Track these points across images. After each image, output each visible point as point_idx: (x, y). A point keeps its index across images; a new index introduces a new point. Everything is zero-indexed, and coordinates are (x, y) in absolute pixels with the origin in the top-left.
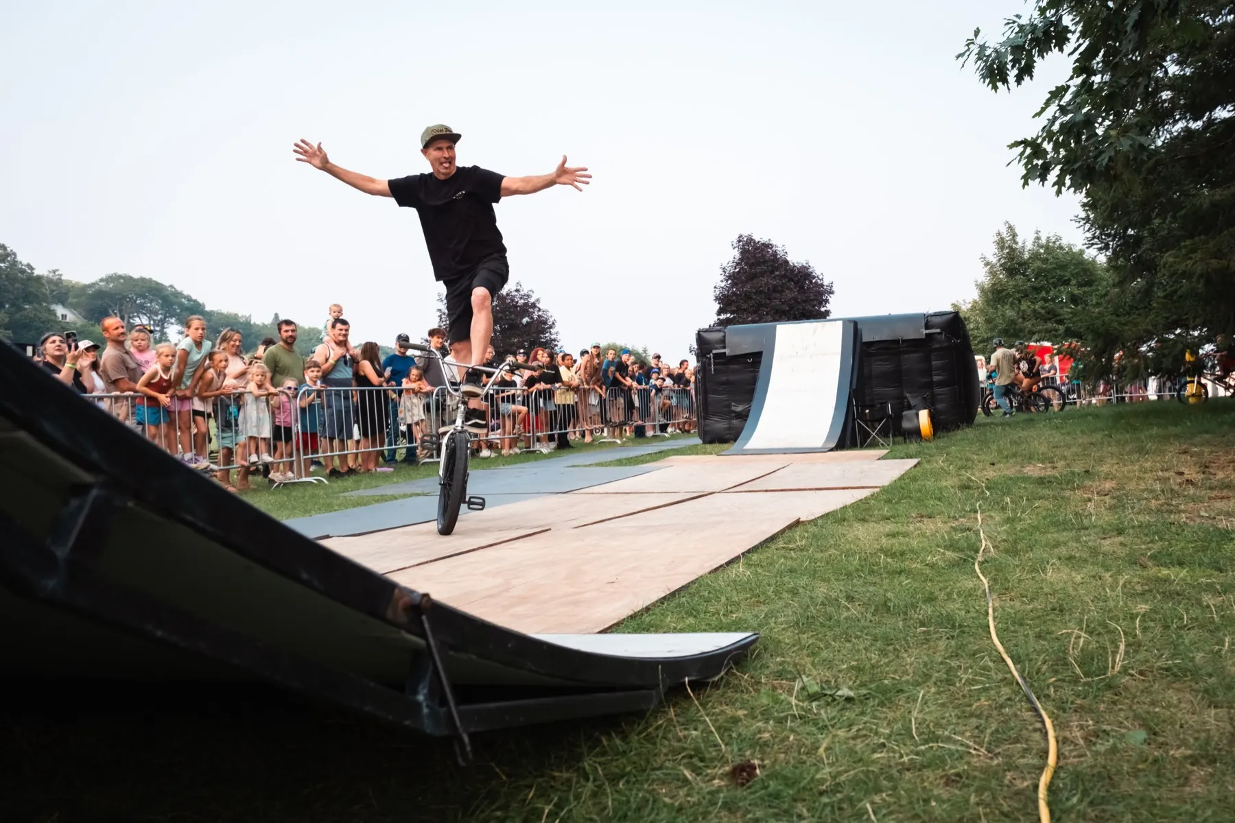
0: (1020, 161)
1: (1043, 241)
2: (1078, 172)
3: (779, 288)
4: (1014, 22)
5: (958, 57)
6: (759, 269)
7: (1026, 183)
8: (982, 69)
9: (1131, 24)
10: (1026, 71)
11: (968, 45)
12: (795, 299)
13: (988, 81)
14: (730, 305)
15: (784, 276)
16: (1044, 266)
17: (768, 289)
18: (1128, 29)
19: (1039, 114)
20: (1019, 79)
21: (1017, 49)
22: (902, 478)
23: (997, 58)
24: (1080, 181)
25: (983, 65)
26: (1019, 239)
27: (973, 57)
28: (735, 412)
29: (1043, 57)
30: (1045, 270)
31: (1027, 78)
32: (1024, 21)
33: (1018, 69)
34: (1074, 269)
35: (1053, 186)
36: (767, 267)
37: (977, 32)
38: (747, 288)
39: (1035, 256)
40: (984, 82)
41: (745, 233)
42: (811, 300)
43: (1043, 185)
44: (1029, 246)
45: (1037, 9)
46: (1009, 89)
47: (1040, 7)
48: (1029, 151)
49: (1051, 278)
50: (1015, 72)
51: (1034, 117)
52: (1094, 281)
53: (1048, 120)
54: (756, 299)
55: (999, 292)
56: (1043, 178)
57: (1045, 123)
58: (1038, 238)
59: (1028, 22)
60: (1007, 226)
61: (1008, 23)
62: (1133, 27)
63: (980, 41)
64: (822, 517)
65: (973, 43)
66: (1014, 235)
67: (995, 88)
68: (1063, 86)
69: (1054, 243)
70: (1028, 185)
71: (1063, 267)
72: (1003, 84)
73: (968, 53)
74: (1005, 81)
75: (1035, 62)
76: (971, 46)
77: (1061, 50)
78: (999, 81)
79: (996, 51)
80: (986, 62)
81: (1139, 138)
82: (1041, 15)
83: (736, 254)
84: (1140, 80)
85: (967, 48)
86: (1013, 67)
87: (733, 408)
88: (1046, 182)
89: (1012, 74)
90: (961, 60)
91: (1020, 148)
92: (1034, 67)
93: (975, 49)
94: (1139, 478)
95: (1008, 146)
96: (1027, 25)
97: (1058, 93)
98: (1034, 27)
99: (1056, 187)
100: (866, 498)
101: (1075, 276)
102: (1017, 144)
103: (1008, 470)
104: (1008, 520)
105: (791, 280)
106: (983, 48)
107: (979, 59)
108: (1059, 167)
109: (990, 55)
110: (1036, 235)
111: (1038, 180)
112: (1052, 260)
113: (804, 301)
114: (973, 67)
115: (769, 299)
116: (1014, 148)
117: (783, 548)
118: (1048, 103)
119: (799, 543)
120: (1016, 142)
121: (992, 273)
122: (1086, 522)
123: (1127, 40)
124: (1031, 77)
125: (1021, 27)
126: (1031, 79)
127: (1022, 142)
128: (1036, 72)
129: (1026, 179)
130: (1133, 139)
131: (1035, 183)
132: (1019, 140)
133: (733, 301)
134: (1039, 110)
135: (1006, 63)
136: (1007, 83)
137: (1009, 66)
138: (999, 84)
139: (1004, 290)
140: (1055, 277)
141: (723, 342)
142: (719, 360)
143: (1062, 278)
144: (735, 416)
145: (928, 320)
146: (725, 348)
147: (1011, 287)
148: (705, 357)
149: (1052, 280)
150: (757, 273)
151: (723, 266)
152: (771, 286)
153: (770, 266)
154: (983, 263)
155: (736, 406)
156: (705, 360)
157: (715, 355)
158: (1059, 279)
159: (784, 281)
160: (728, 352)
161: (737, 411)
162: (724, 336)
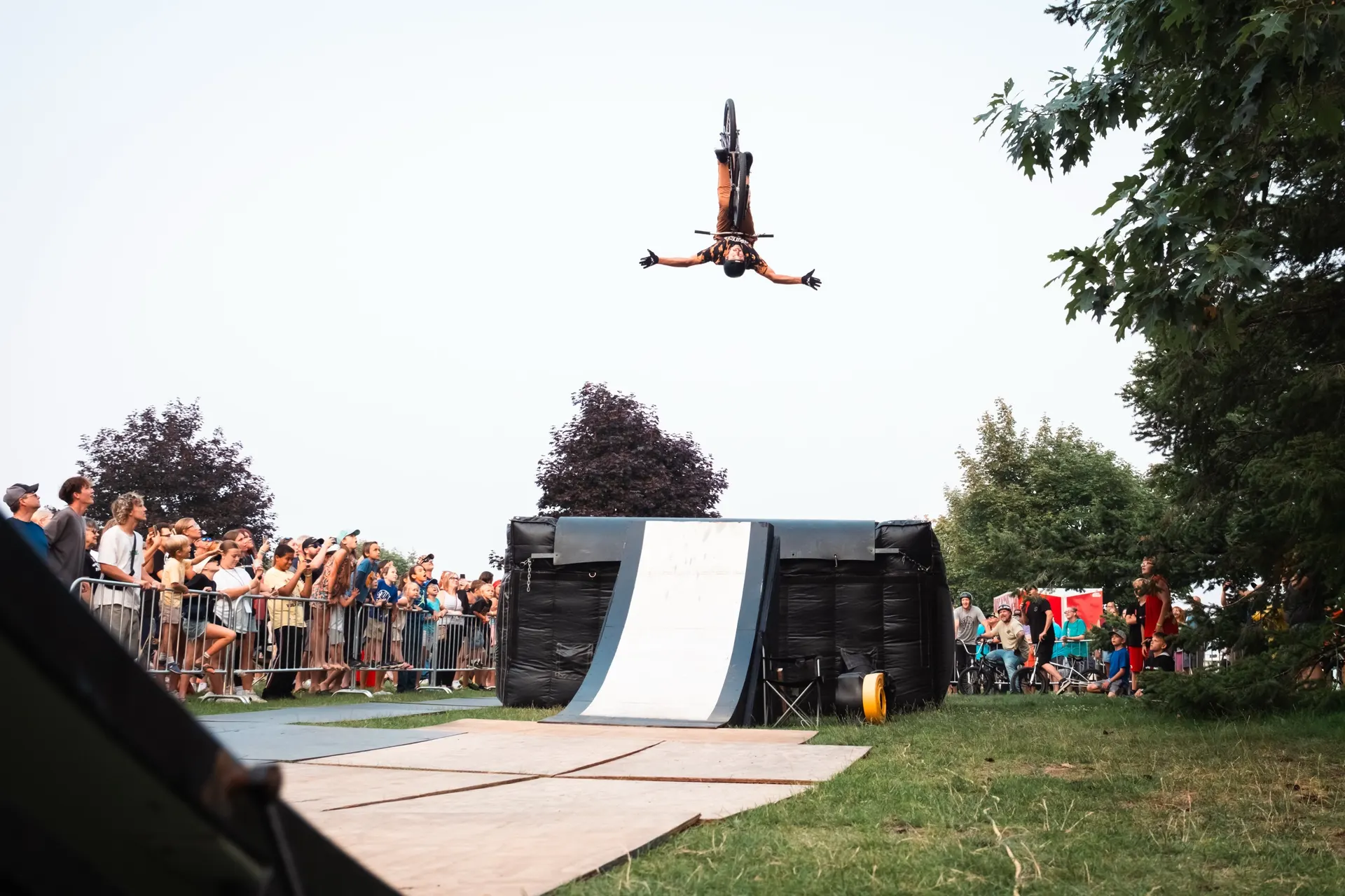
0: (1065, 280)
1: (1054, 434)
2: (1154, 305)
3: (642, 473)
4: (1064, 77)
5: (978, 119)
6: (611, 440)
7: (1072, 316)
8: (1013, 142)
9: (1250, 89)
10: (1079, 152)
11: (993, 104)
12: (665, 491)
13: (1020, 160)
14: (562, 492)
15: (651, 454)
16: (1053, 473)
17: (625, 473)
18: (1245, 95)
19: (1102, 210)
20: (1067, 163)
21: (1068, 116)
22: (848, 771)
23: (1037, 127)
24: (1157, 318)
25: (1015, 135)
26: (1017, 429)
27: (1001, 122)
28: (562, 658)
29: (1104, 134)
30: (1057, 480)
31: (1079, 163)
32: (1081, 77)
33: (1067, 147)
34: (1097, 481)
35: (1112, 324)
36: (625, 437)
37: (1009, 86)
38: (592, 467)
39: (1040, 456)
40: (1014, 161)
41: (595, 381)
42: (692, 495)
43: (1099, 320)
44: (1031, 439)
45: (1102, 60)
46: (1051, 176)
47: (1106, 58)
48: (1080, 267)
49: (1063, 492)
50: (1062, 151)
51: (1095, 213)
52: (1127, 502)
53: (1116, 221)
54: (604, 486)
55: (984, 506)
56: (1100, 310)
57: (1111, 225)
58: (1046, 429)
59: (1087, 79)
60: (1000, 406)
61: (1056, 78)
62: (1250, 95)
63: (1012, 98)
64: (738, 815)
65: (1001, 101)
66: (1010, 422)
67: (1030, 172)
68: (1136, 177)
69: (1070, 438)
70: (1075, 318)
71: (1081, 475)
72: (1044, 167)
73: (993, 115)
74: (1045, 163)
75: (1093, 139)
76: (999, 105)
77: (1133, 125)
78: (1038, 162)
79: (1037, 116)
80: (1019, 131)
81: (1251, 260)
82: (1106, 70)
83: (577, 412)
84: (1256, 174)
85: (991, 108)
86: (1060, 143)
87: (559, 652)
88: (1103, 317)
89: (1057, 154)
90: (983, 124)
91: (1068, 262)
92: (1090, 147)
93: (1004, 111)
94: (1233, 789)
95: (1050, 256)
96: (1084, 83)
97: (1128, 185)
98: (1095, 90)
99: (1117, 327)
101: (1099, 491)
102: (1063, 254)
103: (1017, 769)
104: (1046, 836)
105: (662, 460)
106: (1016, 109)
107: (1008, 126)
108: (1123, 296)
109: (1025, 123)
110: (1042, 424)
111: (1092, 312)
112: (1065, 464)
113: (681, 496)
114: (999, 140)
115: (625, 488)
116: (1059, 261)
117: (686, 854)
118: (1113, 198)
119: (715, 849)
120: (1062, 251)
121: (973, 478)
123: (1241, 114)
124: (1086, 161)
125: (1075, 86)
126: (1086, 164)
127: (1070, 253)
128: (1094, 154)
129: (1073, 309)
130: (1243, 261)
131: (1085, 317)
132: (1068, 249)
133: (567, 487)
134: (1103, 203)
135: (1050, 137)
136: (1049, 166)
137: (1054, 142)
138: (1037, 168)
139: (991, 504)
140: (1068, 492)
141: (550, 541)
142: (541, 570)
143: (1079, 494)
144: (561, 664)
145: (881, 532)
146: (552, 551)
147: (1001, 500)
148: (519, 565)
149: (1064, 495)
150: (609, 446)
151: (555, 431)
152: (630, 468)
153: (630, 436)
154: (960, 460)
155: (563, 648)
156: (517, 568)
157: (536, 562)
158: (1074, 495)
159: (650, 462)
160: (556, 558)
161: (565, 656)
162: (553, 533)
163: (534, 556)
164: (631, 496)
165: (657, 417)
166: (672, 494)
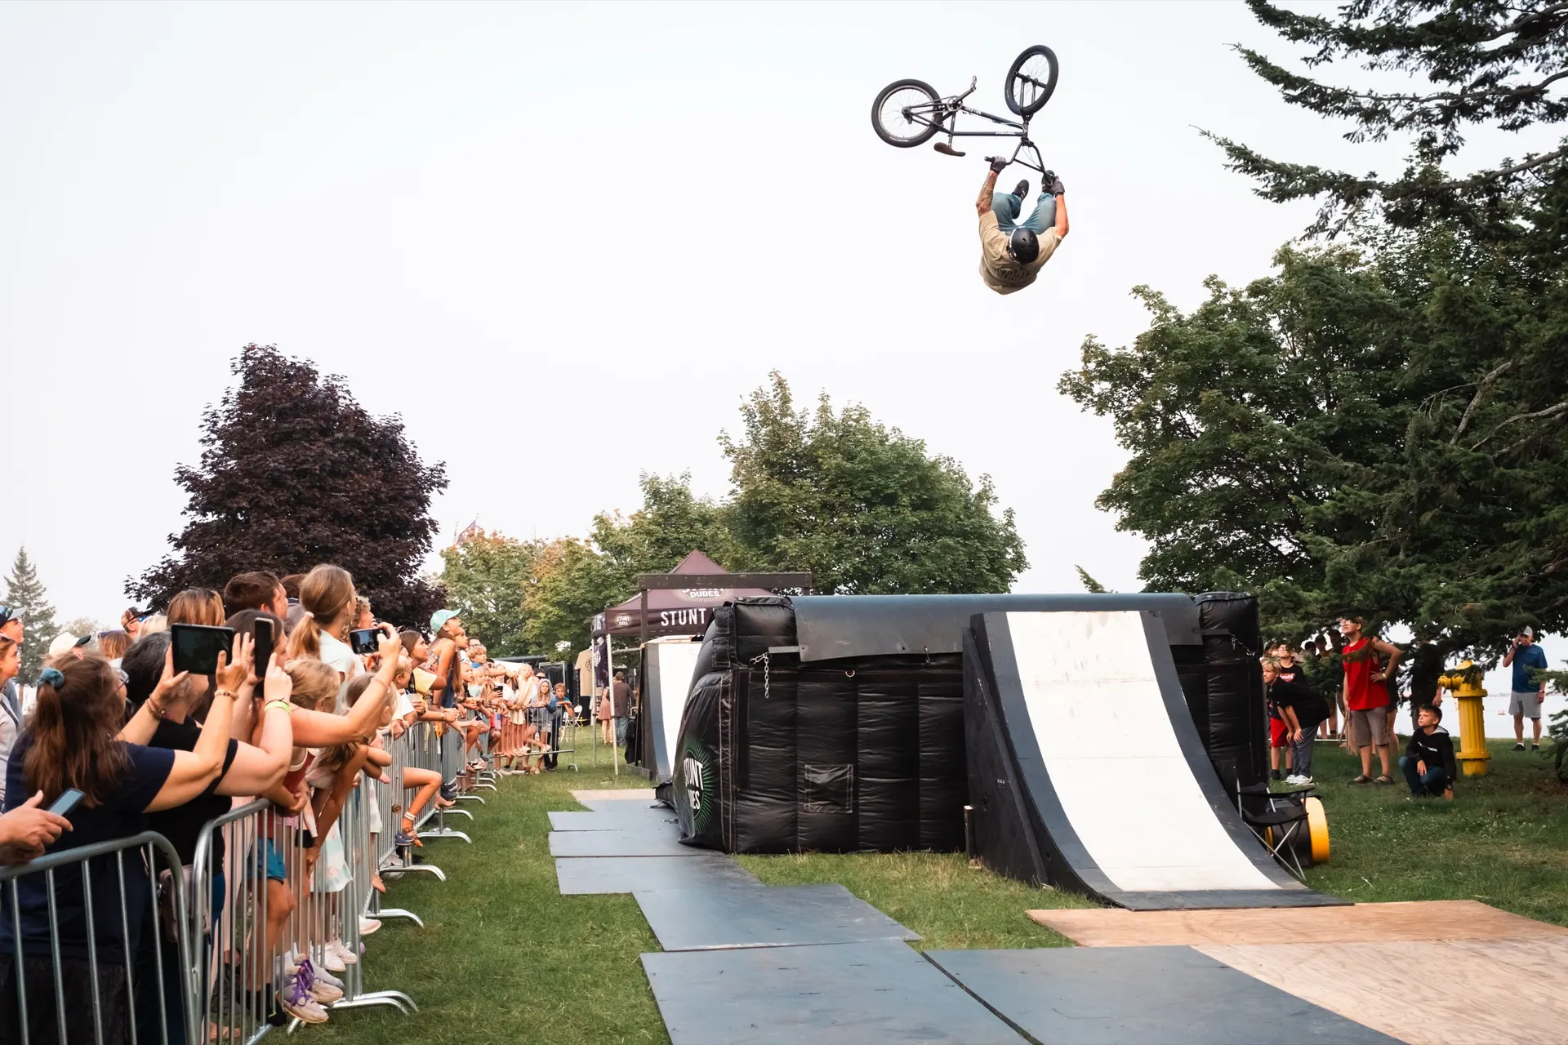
1: (837, 416)
3: (343, 468)
6: (298, 423)
12: (375, 492)
14: (233, 495)
15: (348, 443)
16: (849, 465)
17: (322, 469)
26: (796, 407)
28: (813, 785)
30: (855, 475)
34: (903, 477)
36: (315, 419)
38: (275, 462)
39: (822, 442)
41: (261, 343)
42: (408, 498)
44: (811, 423)
49: (862, 489)
52: (937, 501)
54: (295, 487)
55: (763, 507)
58: (824, 410)
60: (775, 380)
66: (785, 400)
69: (857, 421)
71: (881, 469)
83: (237, 383)
87: (810, 777)
101: (907, 488)
105: (365, 451)
110: (820, 404)
112: (864, 455)
113: (393, 499)
115: (321, 489)
121: (743, 473)
133: (243, 489)
139: (775, 505)
140: (868, 488)
141: (790, 632)
143: (881, 491)
144: (812, 793)
146: (795, 643)
147: (787, 500)
148: (746, 662)
149: (864, 493)
150: (294, 431)
151: (211, 410)
152: (329, 463)
153: (321, 418)
154: (723, 448)
155: (814, 772)
156: (743, 667)
157: (776, 659)
158: (875, 493)
159: (352, 454)
160: (804, 651)
161: (819, 782)
162: (793, 620)
163: (773, 650)
164: (333, 500)
165: (348, 392)
166: (383, 495)
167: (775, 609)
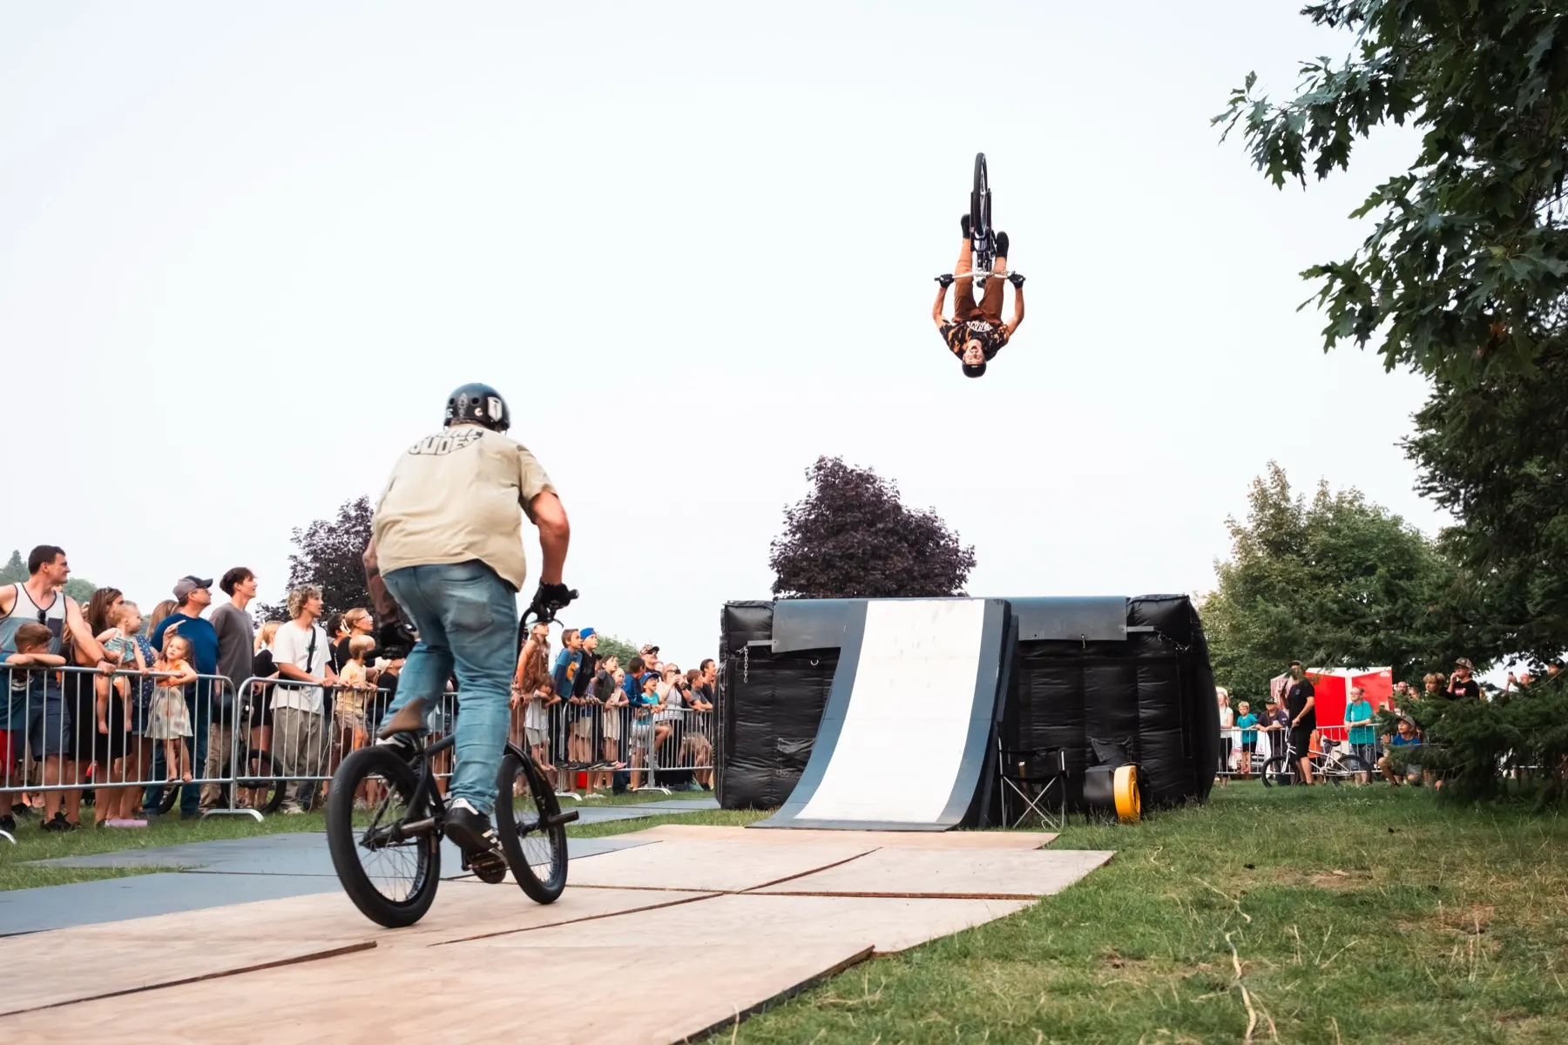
0: (1321, 304)
1: (1333, 499)
2: (1428, 324)
3: (883, 552)
4: (1317, 68)
5: (1215, 121)
6: (849, 517)
7: (1330, 343)
8: (1258, 146)
9: (1537, 58)
10: (1336, 154)
11: (1234, 102)
12: (909, 571)
13: (1266, 167)
14: (797, 575)
15: (892, 532)
16: (1333, 541)
17: (864, 553)
18: (1532, 66)
19: (1360, 212)
20: (1323, 168)
21: (1322, 112)
22: (1082, 883)
23: (1285, 126)
24: (1431, 339)
25: (1260, 137)
26: (1292, 494)
27: (1244, 123)
28: (783, 754)
29: (1366, 133)
30: (1335, 548)
31: (1337, 167)
32: (1336, 67)
33: (1323, 149)
34: (1383, 549)
35: (1380, 352)
36: (865, 514)
37: (1251, 80)
38: (828, 547)
39: (1318, 523)
40: (1260, 168)
41: (830, 455)
42: (937, 575)
43: (1362, 347)
44: (1308, 505)
45: (1360, 45)
46: (1304, 184)
47: (1365, 43)
48: (1338, 285)
49: (1345, 562)
50: (1316, 154)
51: (1353, 216)
52: (1417, 571)
53: (1378, 225)
54: (842, 568)
55: (1257, 580)
56: (1363, 333)
57: (1373, 230)
58: (1324, 494)
59: (1343, 69)
60: (1272, 469)
61: (1306, 70)
62: (1539, 65)
63: (1255, 94)
64: (923, 946)
65: (1242, 99)
66: (1284, 487)
67: (1279, 181)
68: (1403, 178)
69: (1351, 503)
70: (1334, 346)
71: (1365, 543)
72: (1295, 174)
73: (1233, 115)
74: (1296, 168)
75: (1352, 139)
76: (1240, 103)
77: (1400, 120)
78: (1287, 168)
79: (1284, 113)
80: (1265, 133)
81: (1544, 262)
82: (1366, 56)
83: (812, 489)
84: (1547, 163)
85: (1231, 107)
86: (1312, 146)
87: (780, 748)
88: (1367, 342)
89: (1311, 157)
90: (1222, 126)
91: (1324, 280)
92: (1349, 148)
93: (1246, 109)
95: (1301, 274)
96: (1340, 73)
97: (1396, 190)
98: (1352, 80)
99: (1385, 355)
100: (1013, 916)
101: (1385, 559)
102: (1318, 271)
105: (903, 538)
106: (1260, 107)
107: (1253, 126)
108: (1392, 315)
109: (1272, 122)
110: (1320, 488)
111: (1354, 337)
112: (1346, 531)
113: (925, 577)
115: (864, 569)
116: (1313, 279)
118: (1375, 201)
120: (1316, 267)
121: (1245, 549)
122: (1458, 983)
123: (1527, 90)
124: (1345, 165)
125: (1330, 77)
126: (1345, 168)
127: (1325, 269)
128: (1353, 157)
129: (1331, 335)
130: (1534, 263)
131: (1347, 343)
132: (1323, 264)
133: (802, 569)
134: (1361, 204)
135: (1300, 138)
136: (1302, 173)
137: (1306, 144)
138: (1287, 175)
139: (1264, 577)
140: (1351, 561)
141: (767, 626)
142: (758, 658)
143: (1362, 563)
144: (784, 762)
145: (1133, 608)
146: (770, 638)
147: (1276, 572)
148: (734, 653)
149: (1346, 566)
150: (847, 524)
151: (788, 509)
152: (869, 547)
153: (869, 513)
154: (1230, 530)
155: (784, 744)
156: (733, 657)
157: (753, 650)
158: (1357, 565)
159: (891, 540)
160: (775, 645)
161: (787, 752)
162: (771, 618)
163: (751, 643)
164: (871, 578)
165: (897, 492)
166: (916, 574)
167: (758, 610)
